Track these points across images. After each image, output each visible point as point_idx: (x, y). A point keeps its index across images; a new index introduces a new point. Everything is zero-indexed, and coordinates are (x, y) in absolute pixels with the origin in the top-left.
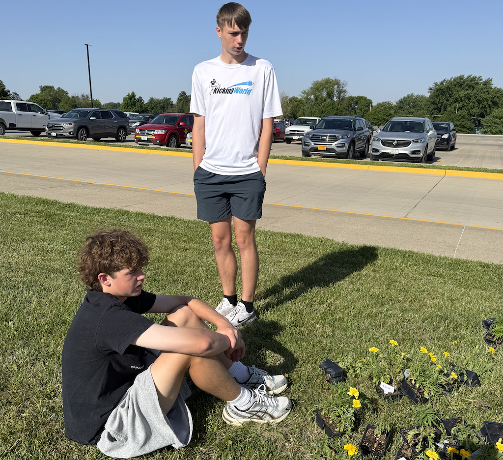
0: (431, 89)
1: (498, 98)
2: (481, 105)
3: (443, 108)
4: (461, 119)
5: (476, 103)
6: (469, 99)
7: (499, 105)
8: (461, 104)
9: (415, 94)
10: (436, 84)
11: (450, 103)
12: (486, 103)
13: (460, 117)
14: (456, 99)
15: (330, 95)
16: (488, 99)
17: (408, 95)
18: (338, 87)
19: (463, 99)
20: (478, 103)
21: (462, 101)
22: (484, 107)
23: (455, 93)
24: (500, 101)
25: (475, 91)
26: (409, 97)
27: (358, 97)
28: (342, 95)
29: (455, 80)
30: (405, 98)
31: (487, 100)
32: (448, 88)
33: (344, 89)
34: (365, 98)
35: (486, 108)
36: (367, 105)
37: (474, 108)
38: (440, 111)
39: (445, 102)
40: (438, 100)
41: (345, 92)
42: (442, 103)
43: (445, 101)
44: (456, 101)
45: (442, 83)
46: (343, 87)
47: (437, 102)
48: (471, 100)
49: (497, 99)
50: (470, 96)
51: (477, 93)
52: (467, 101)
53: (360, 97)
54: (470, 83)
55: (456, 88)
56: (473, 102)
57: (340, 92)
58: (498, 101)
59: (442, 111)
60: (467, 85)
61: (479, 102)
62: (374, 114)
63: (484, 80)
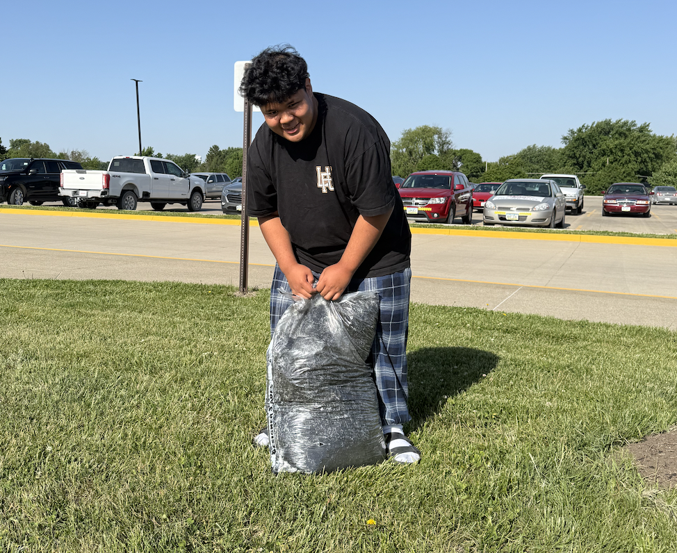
0: (565, 138)
1: (661, 148)
2: (640, 159)
3: (585, 163)
4: (625, 177)
5: (633, 156)
6: (622, 151)
7: (664, 158)
8: (612, 157)
9: (539, 146)
10: (572, 132)
11: (595, 157)
12: (646, 155)
13: (625, 175)
14: (604, 151)
15: (429, 148)
16: (649, 150)
17: (529, 147)
18: (439, 137)
19: (614, 151)
20: (636, 156)
21: (612, 152)
22: (644, 162)
23: (601, 143)
24: (664, 152)
25: (629, 140)
26: (529, 149)
27: (461, 150)
28: (445, 148)
29: (598, 126)
30: (525, 151)
31: (647, 152)
32: (590, 136)
33: (448, 140)
34: (471, 152)
35: (647, 162)
36: (475, 160)
37: (630, 162)
38: (581, 168)
39: (588, 155)
40: (579, 153)
41: (449, 143)
42: (584, 157)
43: (588, 153)
44: (604, 154)
45: (580, 130)
46: (446, 138)
47: (578, 156)
48: (626, 152)
49: (661, 150)
50: (623, 147)
51: (633, 143)
52: (620, 154)
53: (464, 150)
54: (621, 130)
55: (602, 136)
56: (629, 155)
57: (443, 144)
58: (662, 153)
59: (585, 167)
60: (617, 132)
61: (637, 154)
62: (496, 173)
63: (639, 126)
